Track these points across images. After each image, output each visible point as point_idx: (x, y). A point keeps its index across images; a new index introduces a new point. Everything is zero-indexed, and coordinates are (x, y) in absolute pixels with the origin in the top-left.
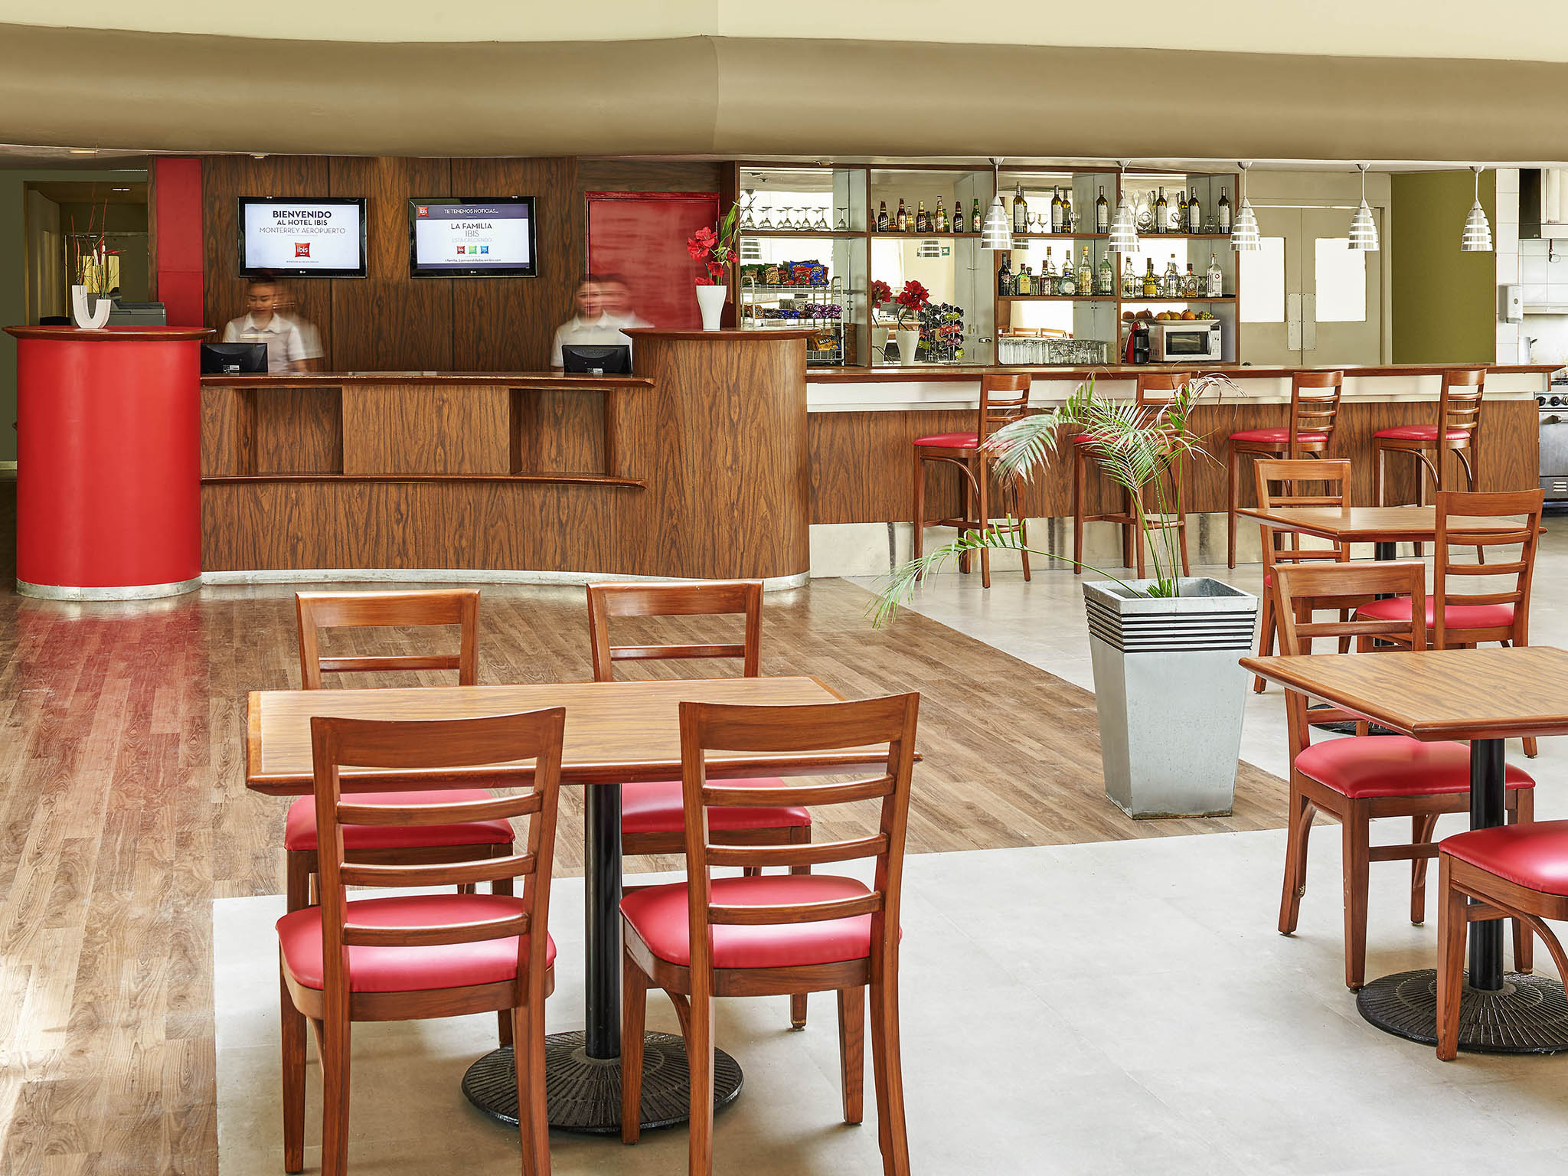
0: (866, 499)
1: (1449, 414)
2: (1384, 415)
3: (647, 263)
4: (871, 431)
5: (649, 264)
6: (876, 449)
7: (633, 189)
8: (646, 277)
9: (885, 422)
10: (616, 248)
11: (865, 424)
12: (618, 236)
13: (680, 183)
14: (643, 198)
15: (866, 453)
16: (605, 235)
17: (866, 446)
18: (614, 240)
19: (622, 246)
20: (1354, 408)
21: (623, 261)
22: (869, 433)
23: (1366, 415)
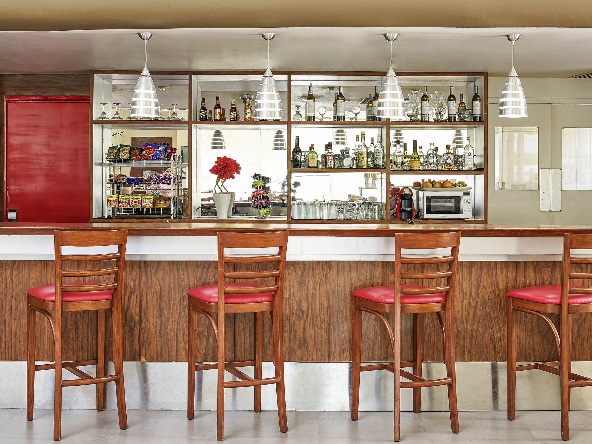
0: (8, 340)
1: (571, 278)
2: (531, 273)
3: (48, 145)
4: (14, 280)
5: (49, 146)
6: (18, 294)
7: (38, 94)
8: (47, 155)
9: (27, 271)
10: (25, 135)
11: (8, 272)
12: (27, 126)
13: (71, 90)
14: (46, 100)
15: (9, 298)
16: (18, 126)
17: (9, 292)
18: (24, 129)
19: (30, 133)
20: (499, 266)
21: (31, 144)
22: (12, 280)
23: (511, 273)
